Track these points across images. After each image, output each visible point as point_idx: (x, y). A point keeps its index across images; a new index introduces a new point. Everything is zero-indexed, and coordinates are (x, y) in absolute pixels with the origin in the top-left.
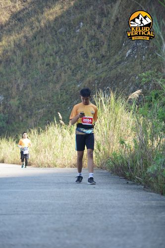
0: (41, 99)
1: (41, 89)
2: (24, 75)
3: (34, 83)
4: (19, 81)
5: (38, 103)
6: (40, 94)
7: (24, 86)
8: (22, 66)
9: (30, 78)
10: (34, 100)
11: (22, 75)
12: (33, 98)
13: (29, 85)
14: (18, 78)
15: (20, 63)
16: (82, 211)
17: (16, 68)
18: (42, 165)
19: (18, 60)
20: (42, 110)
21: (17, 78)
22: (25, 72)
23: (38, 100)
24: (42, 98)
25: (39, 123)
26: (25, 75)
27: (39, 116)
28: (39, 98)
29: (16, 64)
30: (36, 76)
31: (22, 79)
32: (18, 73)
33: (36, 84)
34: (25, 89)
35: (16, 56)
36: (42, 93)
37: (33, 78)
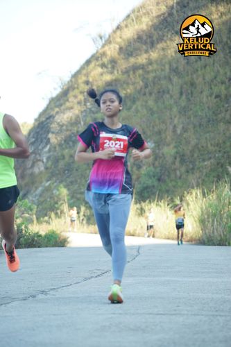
0: (207, 147)
1: (208, 132)
2: (183, 111)
3: (197, 124)
4: (176, 121)
5: (202, 152)
6: (206, 138)
7: (183, 128)
8: (180, 99)
9: (192, 116)
10: (198, 148)
11: (180, 113)
12: (197, 144)
13: (191, 126)
14: (175, 117)
15: (178, 95)
17: (172, 102)
18: (208, 241)
19: (175, 90)
20: (209, 163)
21: (173, 117)
22: (185, 107)
23: (203, 147)
24: (209, 145)
25: (203, 180)
26: (185, 112)
27: (205, 171)
28: (205, 145)
29: (171, 97)
30: (200, 113)
31: (180, 118)
32: (175, 110)
33: (200, 125)
34: (185, 132)
35: (173, 85)
36: (208, 137)
37: (196, 116)
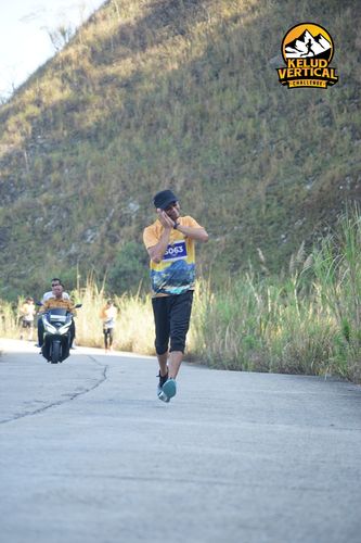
0: (221, 214)
1: (225, 191)
2: (188, 157)
3: (208, 178)
4: (175, 172)
5: (215, 223)
6: (221, 201)
7: (185, 182)
8: (183, 136)
9: (200, 165)
10: (207, 216)
11: (182, 158)
12: (206, 210)
13: (197, 181)
14: (174, 164)
15: (180, 132)
16: (302, 481)
17: (170, 141)
18: (215, 361)
19: (176, 124)
20: (223, 239)
21: (171, 165)
22: (190, 151)
23: (215, 214)
24: (225, 212)
25: (213, 266)
26: (190, 158)
27: (216, 251)
28: (217, 211)
29: (170, 133)
30: (213, 161)
31: (181, 167)
32: (174, 153)
33: (212, 179)
34: (188, 189)
35: (172, 114)
36: (224, 200)
37: (205, 166)
